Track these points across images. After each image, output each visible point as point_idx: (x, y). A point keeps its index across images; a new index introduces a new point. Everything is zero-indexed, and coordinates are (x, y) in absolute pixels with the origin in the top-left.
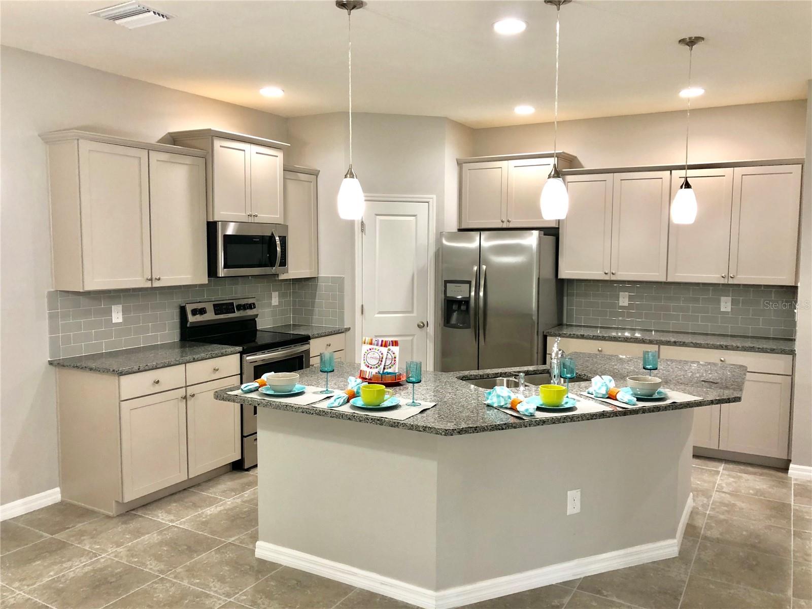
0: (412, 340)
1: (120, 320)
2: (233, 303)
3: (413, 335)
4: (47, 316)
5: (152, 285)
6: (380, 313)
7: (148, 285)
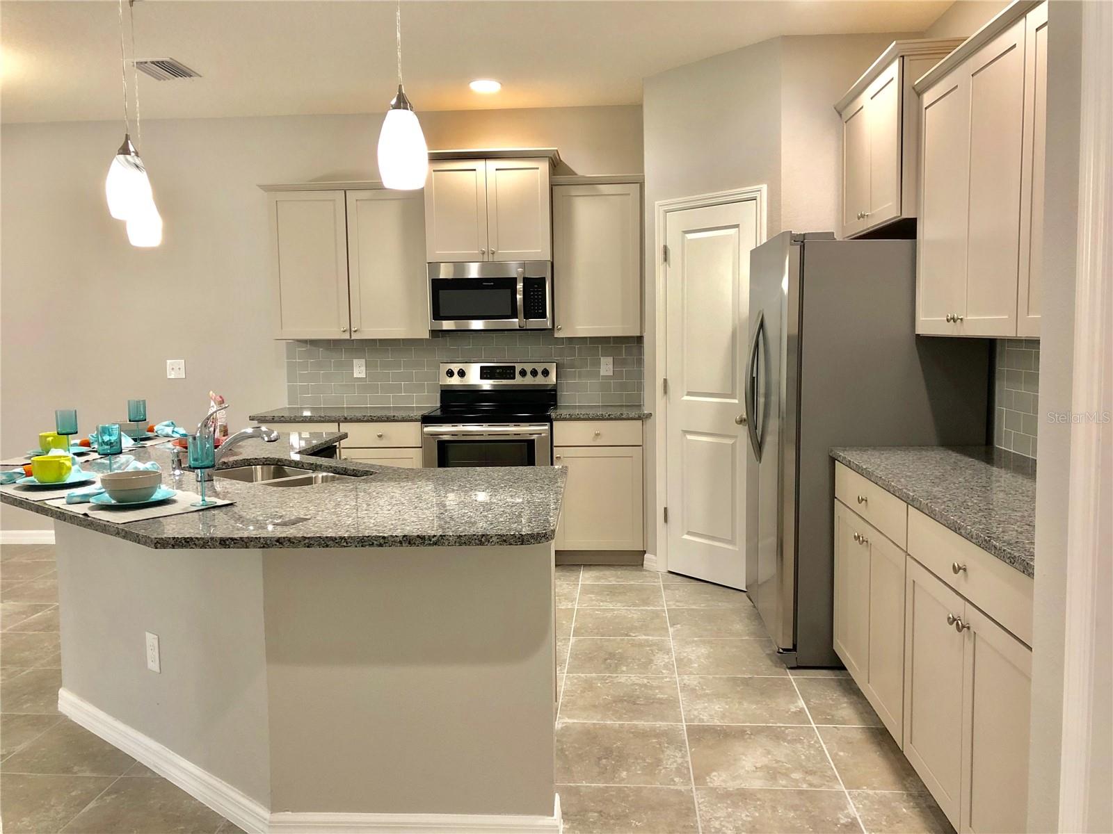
0: (733, 445)
1: (363, 375)
2: (514, 367)
3: (736, 437)
4: (285, 364)
5: (351, 337)
6: (689, 394)
7: (346, 336)
